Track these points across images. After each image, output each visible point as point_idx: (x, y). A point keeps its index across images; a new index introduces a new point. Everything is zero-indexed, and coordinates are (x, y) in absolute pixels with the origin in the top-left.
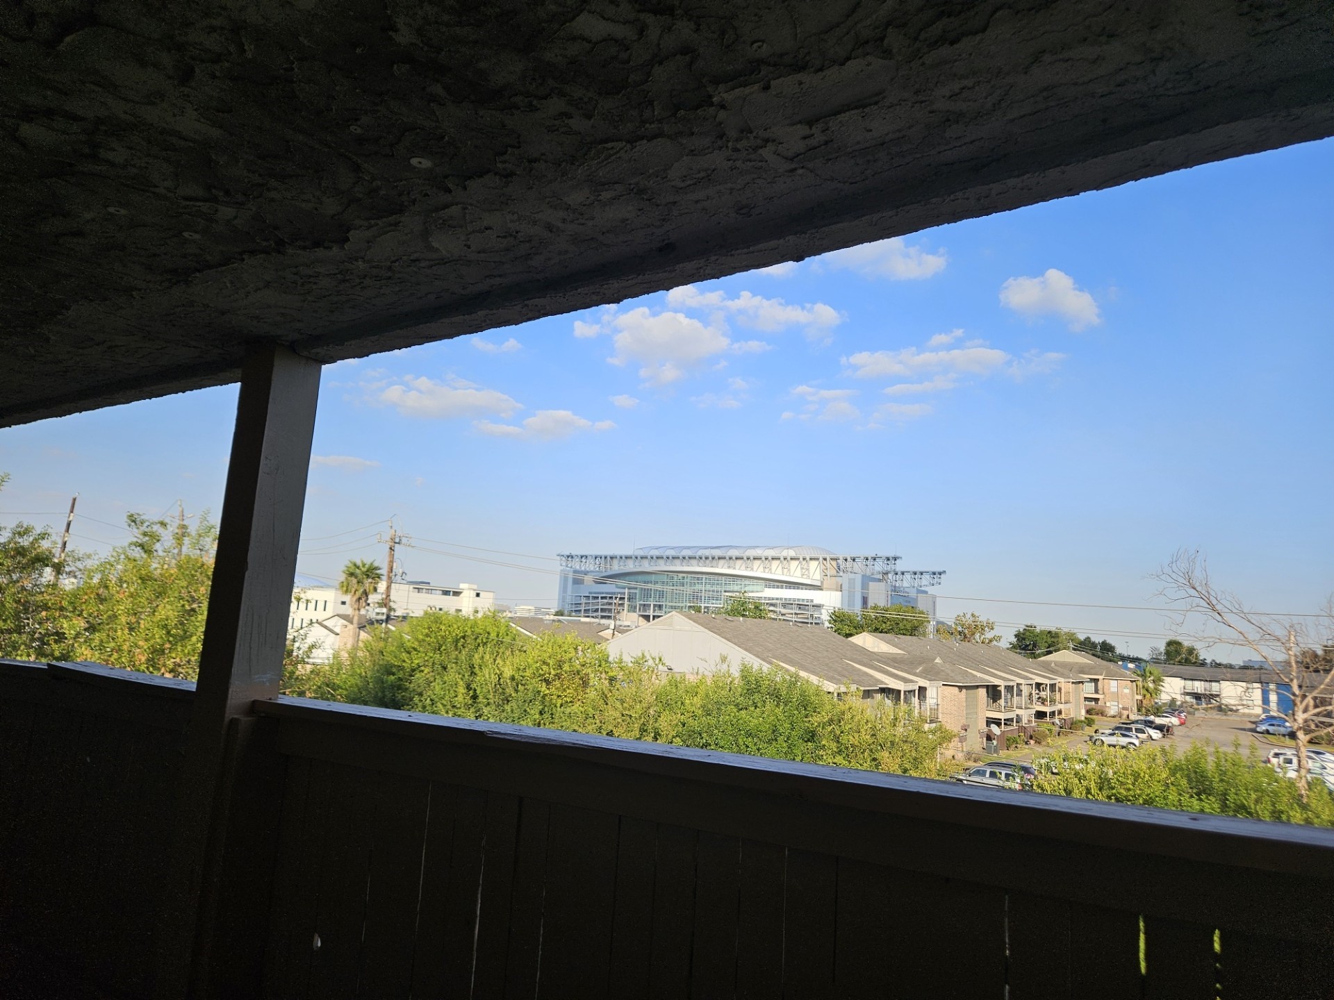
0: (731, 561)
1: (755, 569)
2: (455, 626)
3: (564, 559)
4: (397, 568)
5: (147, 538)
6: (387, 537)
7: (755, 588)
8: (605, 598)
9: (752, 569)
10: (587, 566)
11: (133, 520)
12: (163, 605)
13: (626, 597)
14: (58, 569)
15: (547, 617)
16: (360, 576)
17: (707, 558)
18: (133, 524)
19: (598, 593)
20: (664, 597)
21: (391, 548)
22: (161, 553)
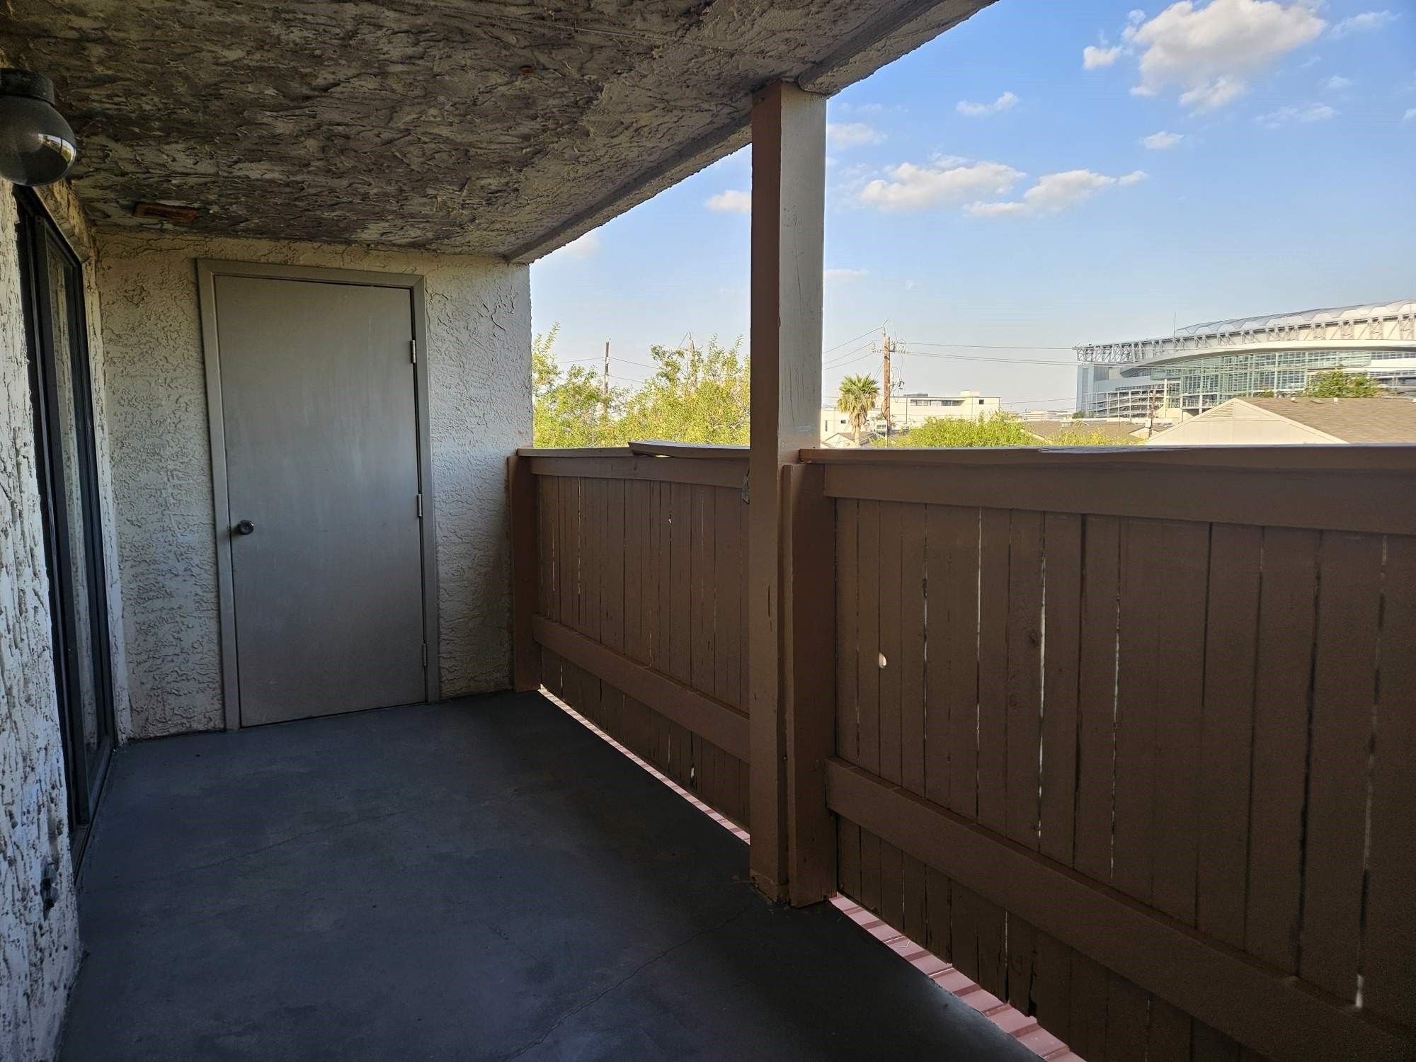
0: (1319, 329)
1: (1356, 337)
2: (961, 434)
3: (1082, 352)
4: (895, 379)
5: (670, 368)
6: (881, 346)
7: (1355, 362)
8: (1137, 393)
9: (1352, 338)
10: (1112, 357)
11: (657, 352)
12: (691, 427)
13: (1165, 389)
14: (606, 403)
15: (1065, 420)
16: (857, 393)
17: (1281, 329)
18: (657, 356)
19: (1128, 388)
20: (1219, 385)
21: (886, 357)
22: (683, 381)
